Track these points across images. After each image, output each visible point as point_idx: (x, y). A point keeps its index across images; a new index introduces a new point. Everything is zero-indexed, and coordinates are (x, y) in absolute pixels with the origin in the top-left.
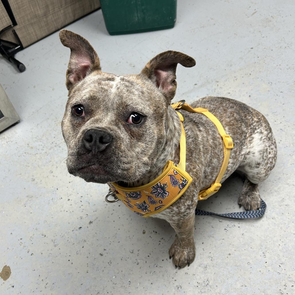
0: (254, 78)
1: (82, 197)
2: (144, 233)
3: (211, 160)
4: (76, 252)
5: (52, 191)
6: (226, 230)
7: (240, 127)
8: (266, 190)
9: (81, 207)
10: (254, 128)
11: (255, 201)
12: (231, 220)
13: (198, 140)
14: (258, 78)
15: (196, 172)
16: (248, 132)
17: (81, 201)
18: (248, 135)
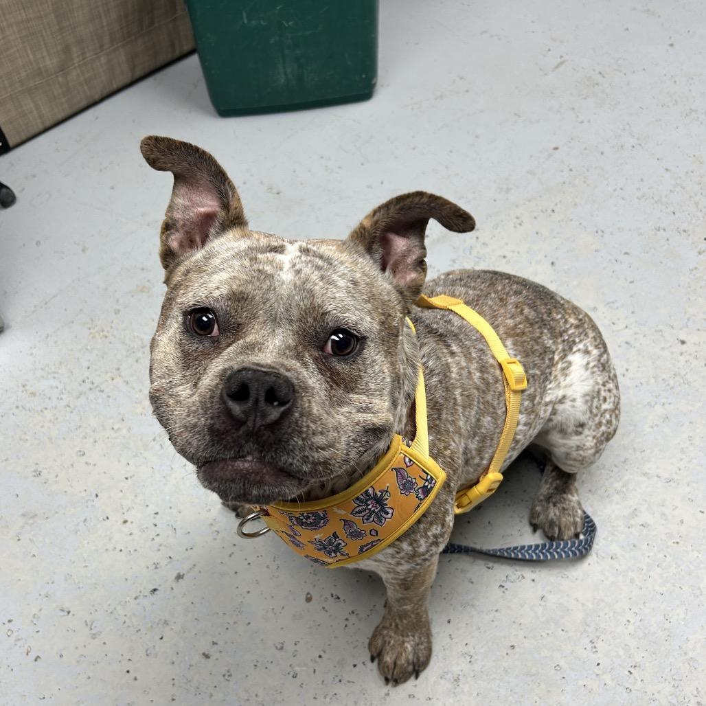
0: (562, 221)
1: (157, 513)
2: (309, 600)
3: (478, 420)
4: (145, 649)
5: (83, 501)
6: (503, 589)
7: (539, 338)
8: (593, 490)
9: (156, 538)
10: (571, 339)
11: (569, 515)
12: (515, 564)
13: (451, 378)
14: (571, 220)
15: (450, 458)
16: (557, 349)
17: (156, 525)
18: (556, 357)
